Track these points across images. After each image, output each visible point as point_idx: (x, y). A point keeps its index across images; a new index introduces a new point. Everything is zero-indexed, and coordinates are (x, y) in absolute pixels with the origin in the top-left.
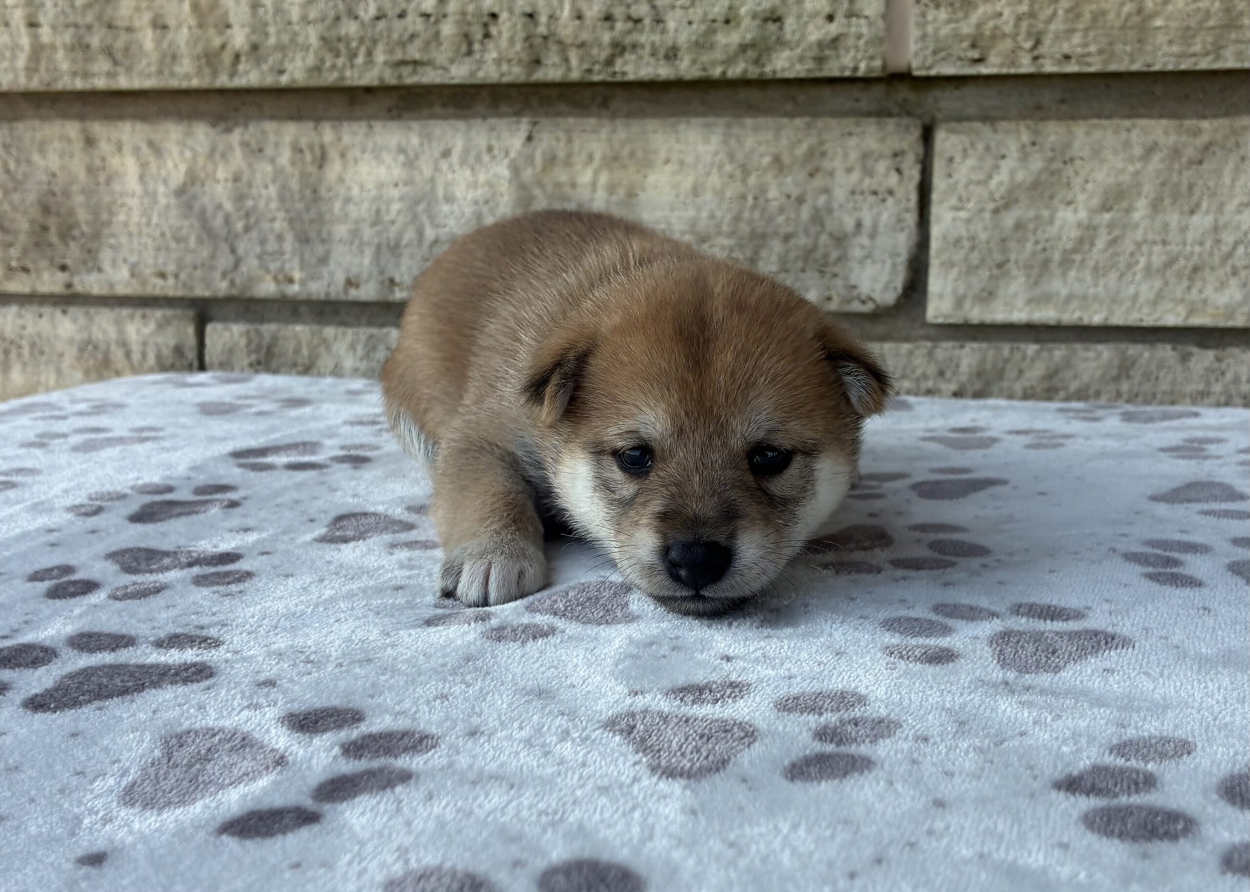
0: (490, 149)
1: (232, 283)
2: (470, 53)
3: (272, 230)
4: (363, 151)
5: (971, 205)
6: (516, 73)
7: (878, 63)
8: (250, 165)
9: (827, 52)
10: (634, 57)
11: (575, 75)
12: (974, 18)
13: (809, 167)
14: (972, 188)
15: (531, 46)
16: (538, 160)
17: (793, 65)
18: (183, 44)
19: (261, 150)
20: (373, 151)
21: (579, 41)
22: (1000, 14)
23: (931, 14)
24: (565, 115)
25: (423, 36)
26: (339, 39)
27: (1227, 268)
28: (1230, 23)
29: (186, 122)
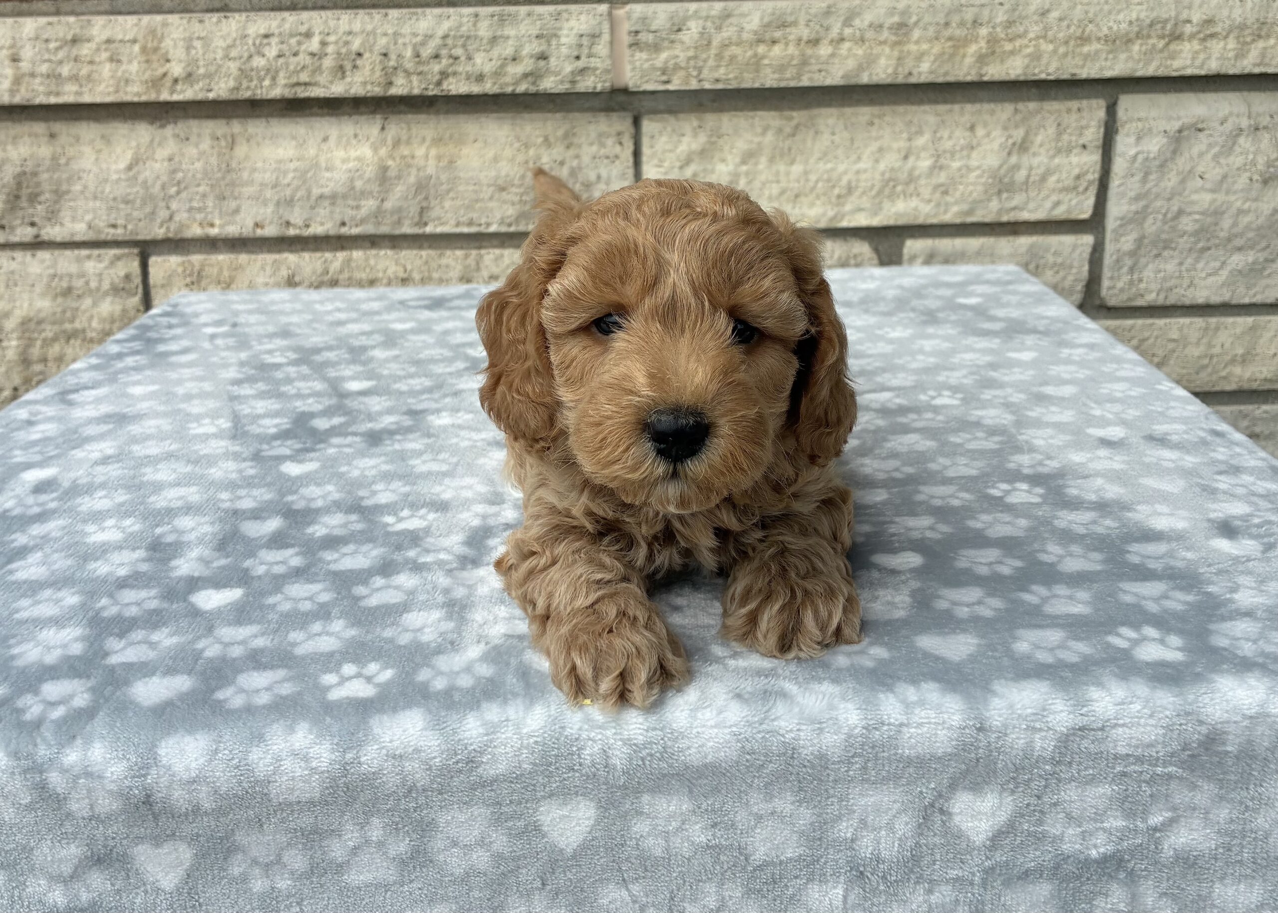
0: (356, 136)
1: (168, 229)
2: (343, 78)
3: (197, 193)
4: (264, 138)
5: (666, 164)
6: (377, 91)
7: (608, 84)
8: (181, 149)
9: (578, 78)
10: (455, 80)
11: (416, 92)
12: (662, 58)
13: (566, 142)
14: (667, 154)
15: (386, 74)
16: (389, 142)
17: (556, 85)
18: (134, 72)
19: (187, 139)
20: (272, 138)
21: (418, 71)
22: (677, 57)
23: (638, 55)
24: (405, 113)
25: (310, 68)
26: (252, 70)
27: (814, 195)
28: (804, 62)
29: (130, 122)
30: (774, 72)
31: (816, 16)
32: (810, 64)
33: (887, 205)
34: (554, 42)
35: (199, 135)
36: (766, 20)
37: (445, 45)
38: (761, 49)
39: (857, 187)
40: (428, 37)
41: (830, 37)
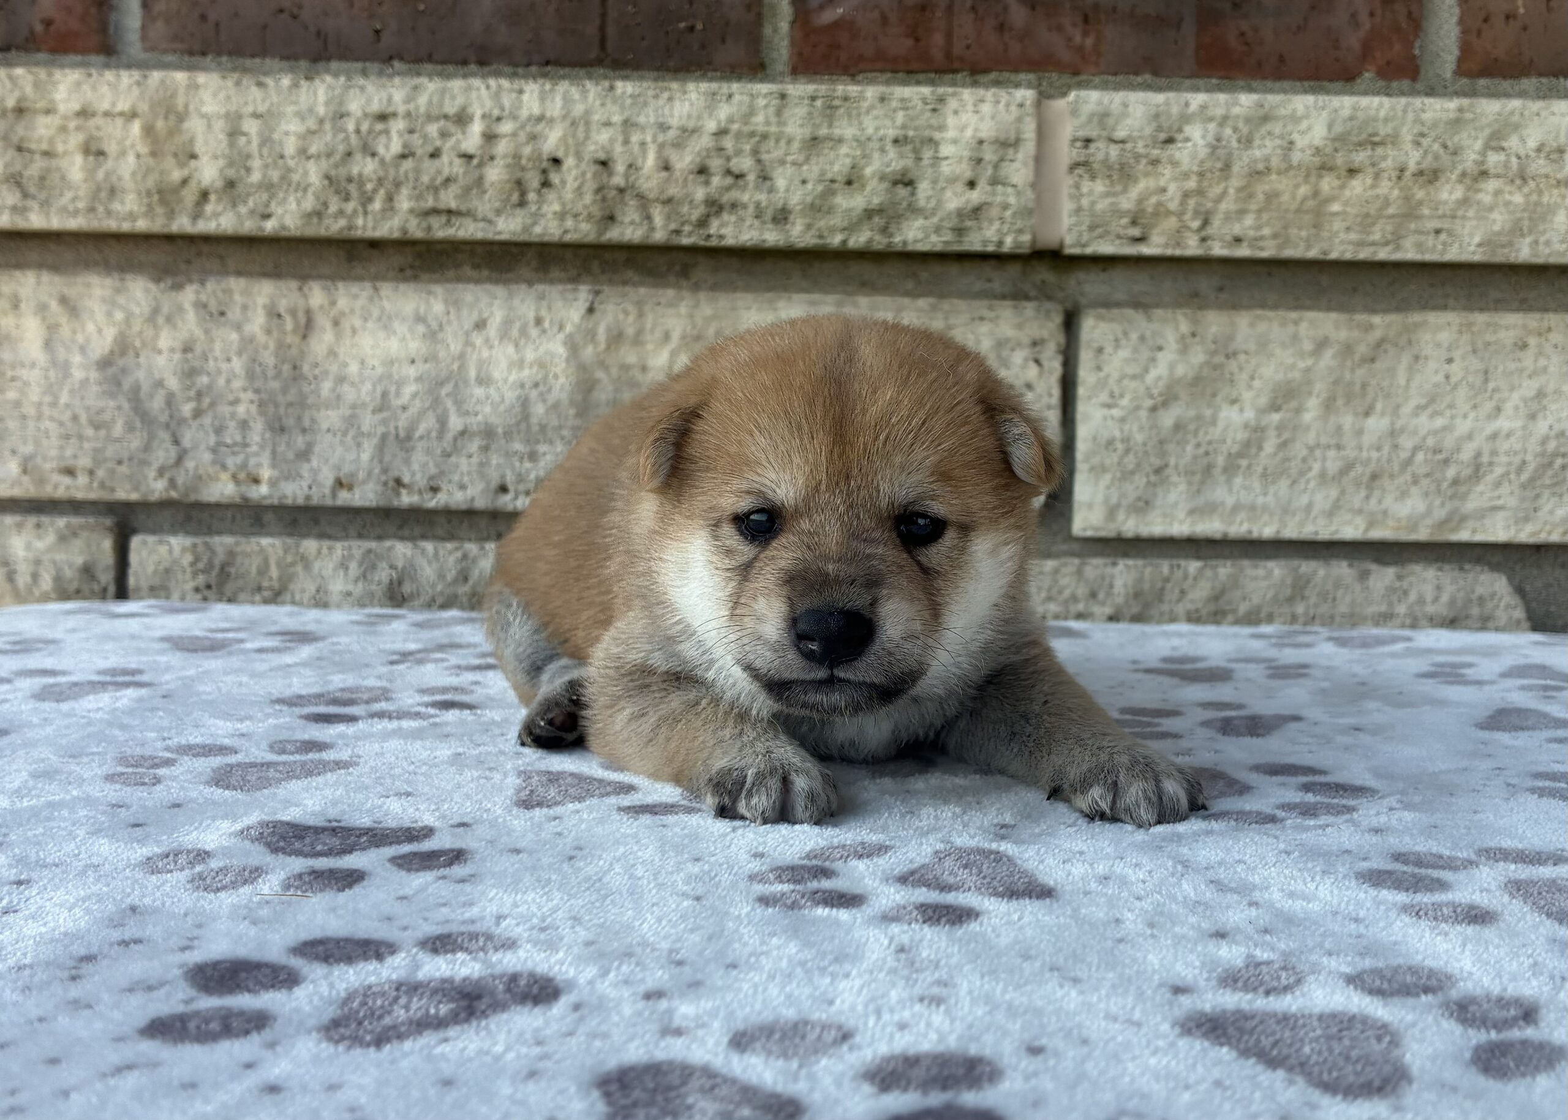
0: (539, 321)
1: (172, 483)
2: (522, 203)
3: (233, 415)
4: (366, 320)
5: (1124, 402)
6: (583, 231)
7: (1026, 238)
8: (207, 332)
9: (969, 223)
10: (733, 218)
11: (659, 236)
12: (1135, 192)
14: (1126, 382)
15: (604, 199)
16: (602, 336)
17: (927, 236)
18: (126, 175)
19: (222, 314)
20: (379, 319)
21: (665, 197)
22: (1164, 190)
23: (1086, 186)
24: (635, 285)
25: (462, 181)
26: (350, 180)
27: (1408, 477)
28: (1410, 212)
29: (116, 275)
30: (1348, 229)
31: (1435, 125)
32: (1419, 217)
33: (1547, 503)
34: (927, 154)
35: (245, 308)
36: (1338, 129)
37: (721, 149)
38: (1327, 184)
39: (1491, 464)
40: (688, 132)
41: (1460, 168)
